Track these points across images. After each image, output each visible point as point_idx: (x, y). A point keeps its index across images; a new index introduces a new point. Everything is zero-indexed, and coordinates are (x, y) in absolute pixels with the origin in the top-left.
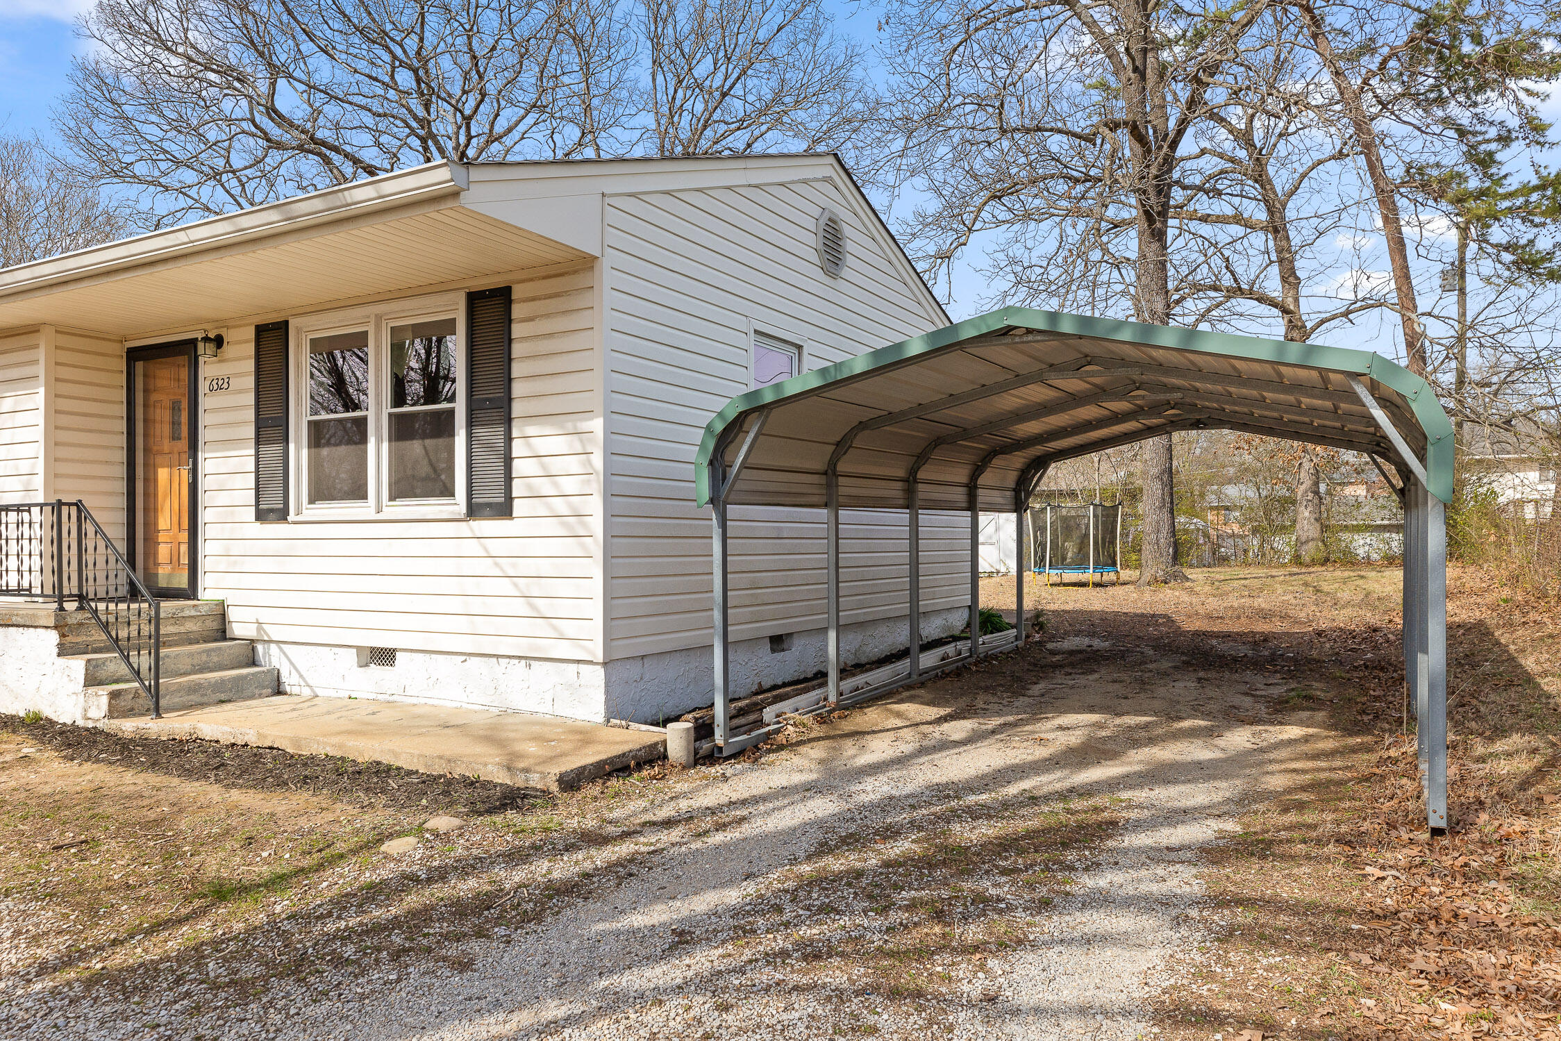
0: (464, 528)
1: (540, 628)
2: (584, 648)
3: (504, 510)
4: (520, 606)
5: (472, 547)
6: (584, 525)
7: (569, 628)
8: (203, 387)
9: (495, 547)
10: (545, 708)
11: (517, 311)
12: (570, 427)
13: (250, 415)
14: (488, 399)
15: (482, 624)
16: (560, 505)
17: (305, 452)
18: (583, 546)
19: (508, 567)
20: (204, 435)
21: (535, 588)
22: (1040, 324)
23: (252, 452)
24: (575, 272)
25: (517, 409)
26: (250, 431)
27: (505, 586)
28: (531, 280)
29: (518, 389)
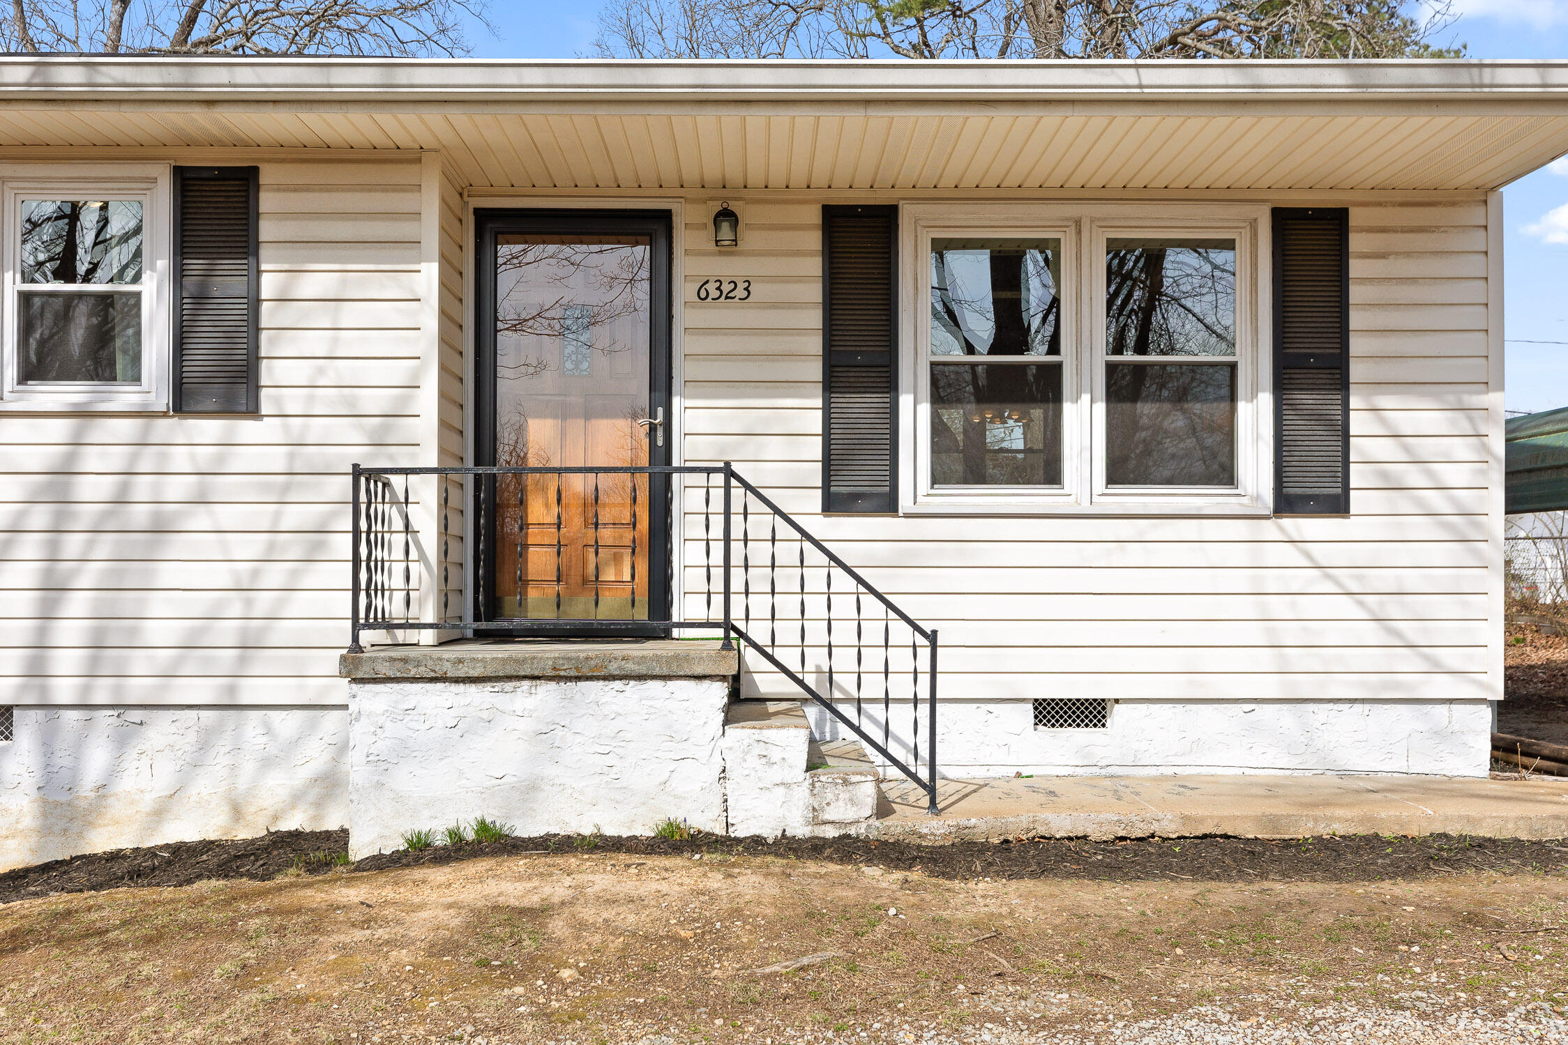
0: (1270, 529)
1: (1406, 660)
2: (1475, 682)
3: (1338, 505)
4: (1371, 632)
6: (1478, 526)
7: (1451, 658)
8: (683, 291)
9: (1323, 554)
10: (1394, 764)
11: (1356, 242)
12: (1451, 400)
13: (815, 344)
14: (1312, 355)
16: (1436, 500)
17: (925, 409)
18: (1477, 553)
19: (1350, 580)
20: (682, 370)
21: (1392, 608)
23: (819, 403)
24: (1453, 204)
25: (1357, 371)
26: (815, 370)
27: (1346, 607)
28: (1380, 204)
29: (1357, 345)
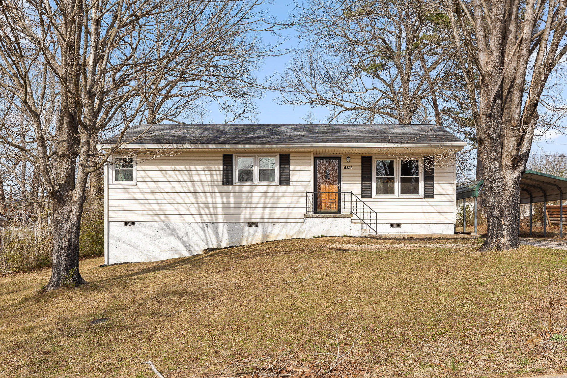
0: (424, 200)
1: (443, 218)
2: (452, 221)
3: (433, 197)
4: (438, 214)
5: (426, 203)
7: (449, 218)
8: (342, 168)
9: (431, 203)
10: (441, 233)
12: (449, 182)
13: (360, 175)
14: (429, 176)
15: (428, 218)
16: (447, 196)
17: (375, 184)
19: (435, 207)
20: (342, 178)
21: (441, 211)
22: (535, 173)
23: (361, 183)
25: (435, 178)
26: (360, 178)
27: (434, 211)
29: (435, 175)
